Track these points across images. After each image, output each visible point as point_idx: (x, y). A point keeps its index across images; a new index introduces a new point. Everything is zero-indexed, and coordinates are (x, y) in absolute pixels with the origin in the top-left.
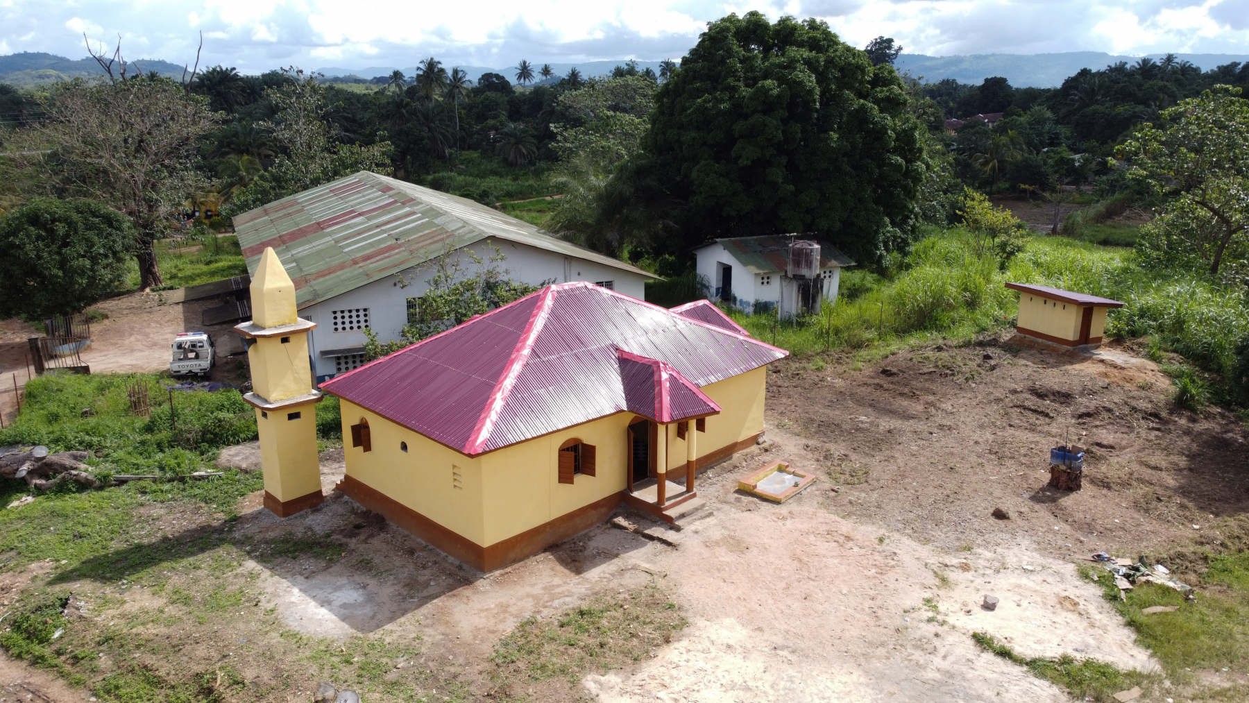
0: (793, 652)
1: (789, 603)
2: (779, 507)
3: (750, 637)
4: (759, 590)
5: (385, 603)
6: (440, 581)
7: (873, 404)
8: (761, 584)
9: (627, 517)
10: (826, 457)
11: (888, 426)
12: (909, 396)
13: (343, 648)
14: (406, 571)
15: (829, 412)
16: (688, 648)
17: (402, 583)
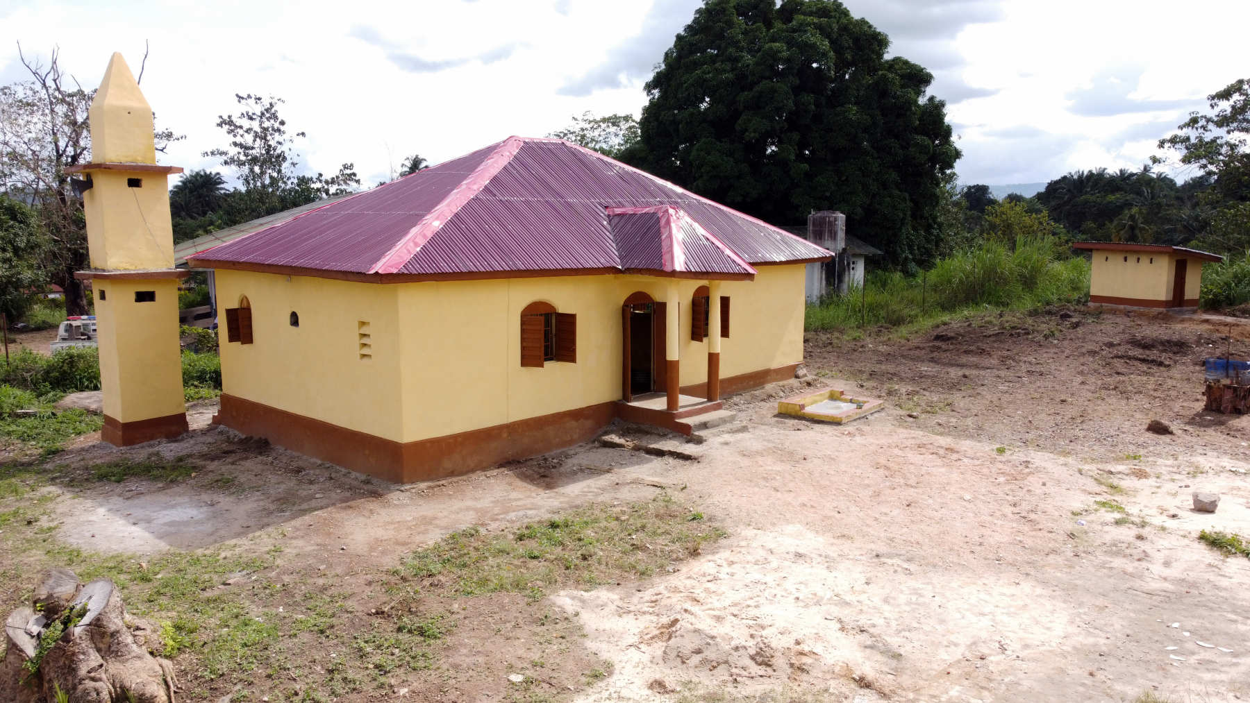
0: (909, 560)
1: (884, 510)
2: (840, 427)
3: (832, 544)
4: (833, 497)
5: (236, 519)
6: (333, 495)
7: (932, 360)
8: (834, 492)
9: (623, 435)
10: (890, 393)
11: (960, 373)
12: (977, 353)
13: (144, 565)
14: (283, 486)
15: (879, 366)
16: (733, 559)
17: (273, 499)
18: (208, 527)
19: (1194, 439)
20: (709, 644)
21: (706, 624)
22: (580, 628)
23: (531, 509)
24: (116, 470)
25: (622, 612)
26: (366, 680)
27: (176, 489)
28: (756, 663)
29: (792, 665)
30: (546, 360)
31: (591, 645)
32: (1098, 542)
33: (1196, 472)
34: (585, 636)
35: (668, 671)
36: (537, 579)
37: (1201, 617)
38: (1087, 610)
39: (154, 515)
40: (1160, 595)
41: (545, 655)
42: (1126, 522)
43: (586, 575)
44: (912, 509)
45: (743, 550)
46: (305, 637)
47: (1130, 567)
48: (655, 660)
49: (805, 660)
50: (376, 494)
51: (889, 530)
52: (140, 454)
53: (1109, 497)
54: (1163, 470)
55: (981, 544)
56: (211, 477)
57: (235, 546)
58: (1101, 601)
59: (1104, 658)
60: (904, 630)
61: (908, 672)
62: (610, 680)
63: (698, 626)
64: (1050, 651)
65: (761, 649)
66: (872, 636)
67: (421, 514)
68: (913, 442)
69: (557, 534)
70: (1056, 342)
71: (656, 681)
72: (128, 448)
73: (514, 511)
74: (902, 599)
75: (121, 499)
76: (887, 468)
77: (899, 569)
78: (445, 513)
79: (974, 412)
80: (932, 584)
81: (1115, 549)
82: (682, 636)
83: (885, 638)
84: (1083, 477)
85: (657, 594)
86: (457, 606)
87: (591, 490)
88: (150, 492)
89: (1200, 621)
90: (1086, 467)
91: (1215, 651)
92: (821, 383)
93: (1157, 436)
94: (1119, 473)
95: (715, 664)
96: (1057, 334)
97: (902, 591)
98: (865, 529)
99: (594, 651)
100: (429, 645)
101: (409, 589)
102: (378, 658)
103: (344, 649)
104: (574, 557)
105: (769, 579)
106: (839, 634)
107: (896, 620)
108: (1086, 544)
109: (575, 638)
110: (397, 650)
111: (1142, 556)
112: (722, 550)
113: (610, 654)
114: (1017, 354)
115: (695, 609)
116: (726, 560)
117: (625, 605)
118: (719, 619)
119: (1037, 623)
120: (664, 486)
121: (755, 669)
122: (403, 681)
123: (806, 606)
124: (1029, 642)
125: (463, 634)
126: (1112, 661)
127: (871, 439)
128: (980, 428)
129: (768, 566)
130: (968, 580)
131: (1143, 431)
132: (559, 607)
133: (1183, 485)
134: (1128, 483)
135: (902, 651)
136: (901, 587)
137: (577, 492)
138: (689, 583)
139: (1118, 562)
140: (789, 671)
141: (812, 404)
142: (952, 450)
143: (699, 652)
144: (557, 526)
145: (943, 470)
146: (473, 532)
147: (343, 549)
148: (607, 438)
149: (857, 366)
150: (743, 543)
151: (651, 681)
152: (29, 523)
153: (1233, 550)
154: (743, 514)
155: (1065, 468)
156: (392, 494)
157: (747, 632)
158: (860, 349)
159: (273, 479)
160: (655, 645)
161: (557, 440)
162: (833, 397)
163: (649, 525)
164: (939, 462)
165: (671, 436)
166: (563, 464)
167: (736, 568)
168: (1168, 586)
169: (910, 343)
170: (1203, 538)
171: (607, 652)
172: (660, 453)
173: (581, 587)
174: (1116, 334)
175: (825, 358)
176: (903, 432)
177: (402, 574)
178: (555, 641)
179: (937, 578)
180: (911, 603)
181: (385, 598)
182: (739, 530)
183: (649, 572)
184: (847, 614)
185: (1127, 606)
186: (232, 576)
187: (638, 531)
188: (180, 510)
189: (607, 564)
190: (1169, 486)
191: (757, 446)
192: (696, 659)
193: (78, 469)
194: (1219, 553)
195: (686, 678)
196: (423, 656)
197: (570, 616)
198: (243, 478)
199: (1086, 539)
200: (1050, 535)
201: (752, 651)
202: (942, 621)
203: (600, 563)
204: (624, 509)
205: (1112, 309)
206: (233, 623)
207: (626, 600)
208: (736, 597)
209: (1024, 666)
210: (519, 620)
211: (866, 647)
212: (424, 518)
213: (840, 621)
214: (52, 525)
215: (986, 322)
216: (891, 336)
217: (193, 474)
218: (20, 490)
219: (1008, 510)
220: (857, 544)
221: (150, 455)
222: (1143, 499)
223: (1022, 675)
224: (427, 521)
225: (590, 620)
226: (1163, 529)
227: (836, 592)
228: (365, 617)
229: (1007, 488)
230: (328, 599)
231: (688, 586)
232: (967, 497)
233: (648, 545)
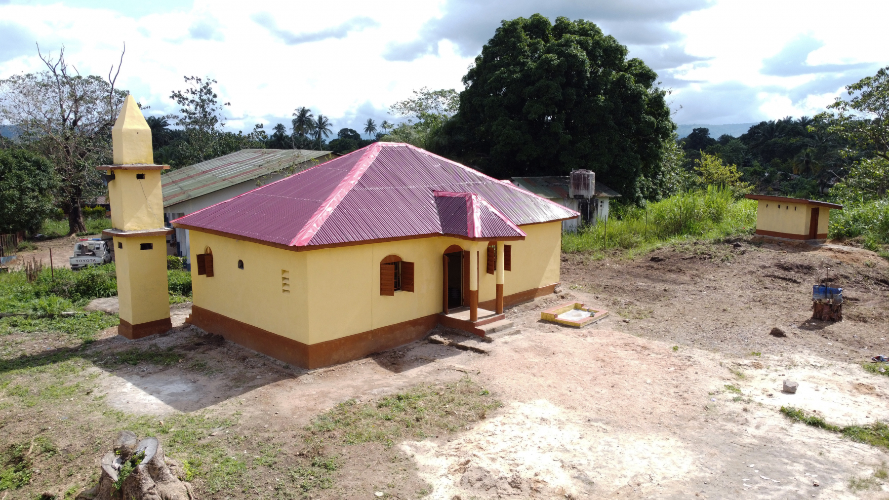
0: (607, 423)
1: (598, 390)
2: (579, 329)
3: (564, 413)
4: (568, 381)
5: (211, 392)
6: (267, 376)
7: (647, 277)
8: (569, 377)
9: (442, 335)
10: (614, 304)
11: (663, 288)
12: (676, 271)
13: (162, 422)
14: (236, 370)
15: (611, 281)
16: (503, 421)
17: (231, 378)
18: (194, 397)
19: (799, 340)
20: (486, 476)
21: (485, 464)
22: (415, 464)
23: (386, 387)
24: (133, 357)
25: (438, 454)
26: (297, 494)
27: (171, 370)
28: (512, 487)
29: (531, 488)
30: (395, 290)
31: (421, 475)
32: (721, 412)
33: (792, 365)
34: (417, 469)
35: (463, 491)
36: (390, 434)
37: (769, 461)
38: (704, 456)
39: (161, 389)
40: (748, 447)
41: (395, 481)
42: (740, 400)
43: (418, 431)
44: (614, 389)
45: (511, 416)
46: (261, 469)
47: (735, 428)
48: (456, 484)
49: (540, 485)
50: (293, 376)
51: (599, 403)
52: (144, 345)
53: (735, 382)
54: (771, 363)
55: (651, 414)
56: (191, 363)
57: (213, 410)
58: (713, 451)
59: (706, 485)
60: (597, 467)
61: (596, 492)
62: (431, 496)
63: (481, 465)
64: (678, 481)
65: (515, 479)
66: (579, 471)
67: (320, 389)
68: (622, 341)
69: (402, 404)
70: (729, 264)
71: (456, 497)
72: (136, 340)
73: (376, 388)
74: (599, 448)
75: (138, 377)
76: (603, 361)
77: (600, 429)
78: (335, 389)
79: (666, 318)
80: (618, 438)
81: (730, 417)
82: (471, 471)
83: (586, 472)
84: (722, 368)
85: (459, 444)
86: (344, 451)
87: (423, 373)
88: (155, 372)
89: (767, 463)
90: (725, 361)
91: (770, 482)
92: (571, 296)
93: (775, 338)
94: (745, 365)
95: (489, 487)
96: (730, 258)
97: (600, 443)
98: (584, 402)
99: (422, 478)
100: (330, 474)
101: (317, 440)
102: (302, 482)
103: (283, 476)
104: (411, 418)
105: (525, 434)
106: (562, 470)
107: (594, 461)
108: (713, 414)
109: (412, 470)
110: (313, 477)
111: (744, 422)
112: (499, 415)
113: (431, 480)
114: (702, 273)
115: (480, 453)
116: (500, 422)
117: (441, 450)
118: (493, 459)
119: (674, 463)
120: (467, 371)
121: (511, 490)
122: (317, 495)
123: (544, 452)
124: (667, 475)
125: (349, 468)
126: (711, 487)
127: (597, 339)
128: (667, 331)
129: (524, 426)
130: (640, 436)
131: (768, 334)
132: (403, 451)
133: (781, 374)
134: (748, 372)
135: (594, 480)
136: (600, 441)
137: (414, 375)
138: (478, 437)
139: (730, 426)
140: (530, 491)
141: (563, 312)
142: (645, 347)
143: (480, 480)
144: (402, 399)
145: (637, 362)
146: (352, 402)
147: (276, 413)
148: (433, 337)
149: (597, 281)
150: (511, 411)
151: (453, 496)
152: (88, 393)
153: (798, 419)
154: (513, 392)
155: (711, 362)
156: (302, 376)
157: (508, 467)
158: (601, 267)
159: (229, 364)
160: (457, 475)
161: (402, 339)
162: (577, 307)
163: (456, 399)
164: (636, 356)
165: (472, 337)
166: (406, 355)
167: (506, 427)
168: (755, 441)
169: (634, 263)
170: (783, 411)
171: (429, 479)
172: (465, 349)
173: (415, 438)
174: (768, 260)
175: (577, 274)
176: (617, 334)
177: (312, 430)
178: (400, 472)
179: (622, 435)
180: (604, 451)
181: (304, 446)
182: (510, 402)
183: (455, 429)
184: (567, 457)
185: (728, 453)
186: (214, 430)
187: (449, 402)
188: (176, 385)
189: (431, 424)
190: (773, 375)
191: (525, 344)
192: (479, 484)
193: (108, 355)
194: (789, 420)
195: (472, 495)
196: (327, 480)
197: (409, 457)
198: (211, 364)
199: (714, 410)
200: (693, 408)
201: (510, 480)
202: (620, 462)
203: (427, 424)
204: (442, 387)
205: (770, 240)
206: (220, 460)
207: (441, 447)
208: (503, 446)
209: (661, 490)
210: (380, 460)
211: (574, 478)
212: (322, 392)
213: (562, 461)
214: (102, 394)
215: (686, 249)
216: (622, 258)
217: (180, 361)
218: (76, 369)
219: (672, 390)
220: (578, 413)
221: (151, 346)
222: (755, 383)
223: (658, 495)
224: (325, 395)
225: (421, 460)
226: (760, 404)
227: (562, 444)
228: (294, 457)
229: (675, 375)
230: (272, 446)
231: (477, 439)
232: (649, 381)
233: (455, 412)
